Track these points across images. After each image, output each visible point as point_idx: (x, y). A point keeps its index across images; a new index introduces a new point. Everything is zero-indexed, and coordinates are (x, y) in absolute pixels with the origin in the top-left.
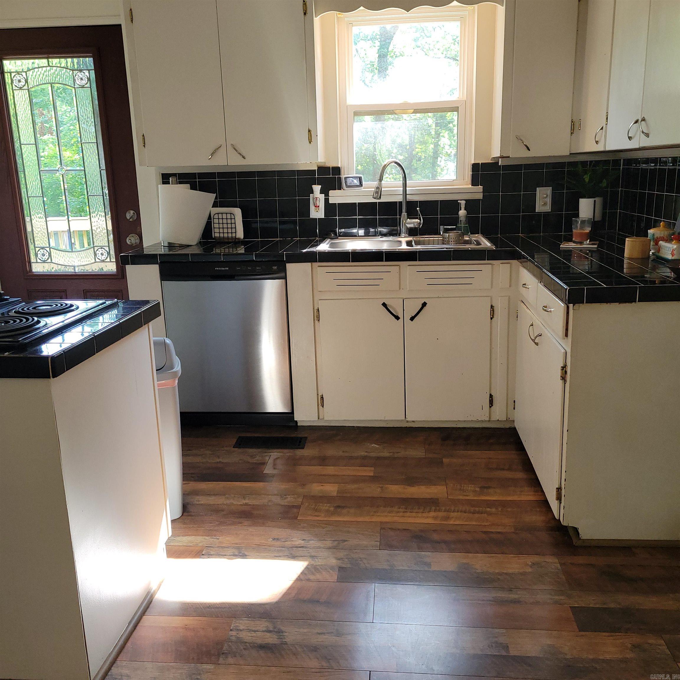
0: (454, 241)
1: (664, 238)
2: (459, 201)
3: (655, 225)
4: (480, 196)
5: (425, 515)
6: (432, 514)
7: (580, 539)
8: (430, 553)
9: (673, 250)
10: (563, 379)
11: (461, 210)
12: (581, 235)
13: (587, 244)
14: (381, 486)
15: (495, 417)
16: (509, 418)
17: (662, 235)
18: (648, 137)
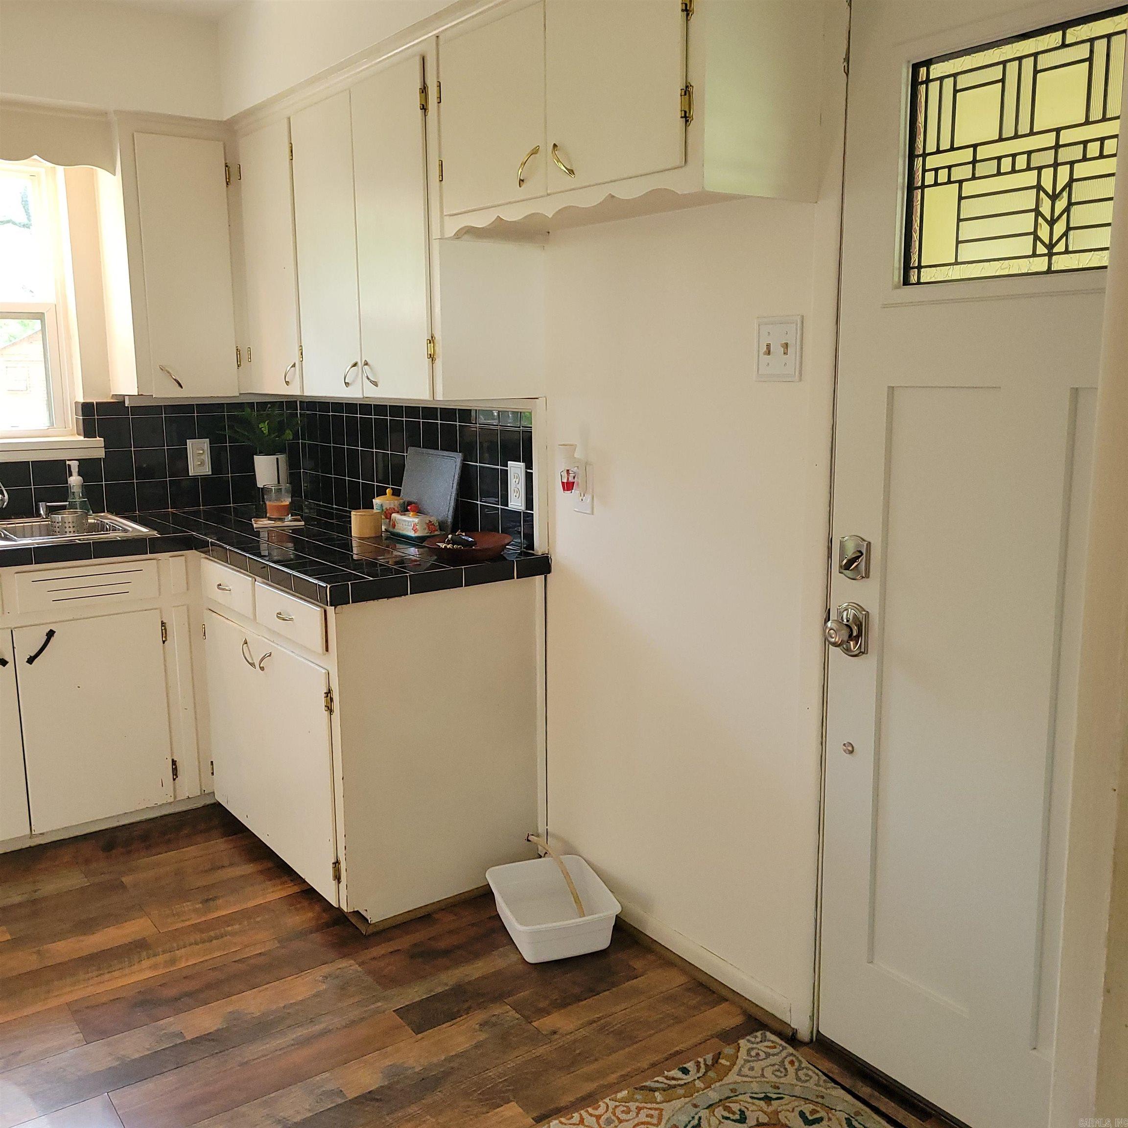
0: (73, 527)
1: (394, 509)
2: (68, 462)
3: (382, 492)
4: (101, 454)
5: (136, 968)
6: (146, 963)
7: (370, 924)
8: (171, 1019)
9: (415, 525)
10: (328, 708)
11: (71, 475)
12: (280, 508)
13: (289, 521)
14: (34, 950)
15: (183, 794)
16: (204, 791)
17: (392, 506)
18: (377, 385)
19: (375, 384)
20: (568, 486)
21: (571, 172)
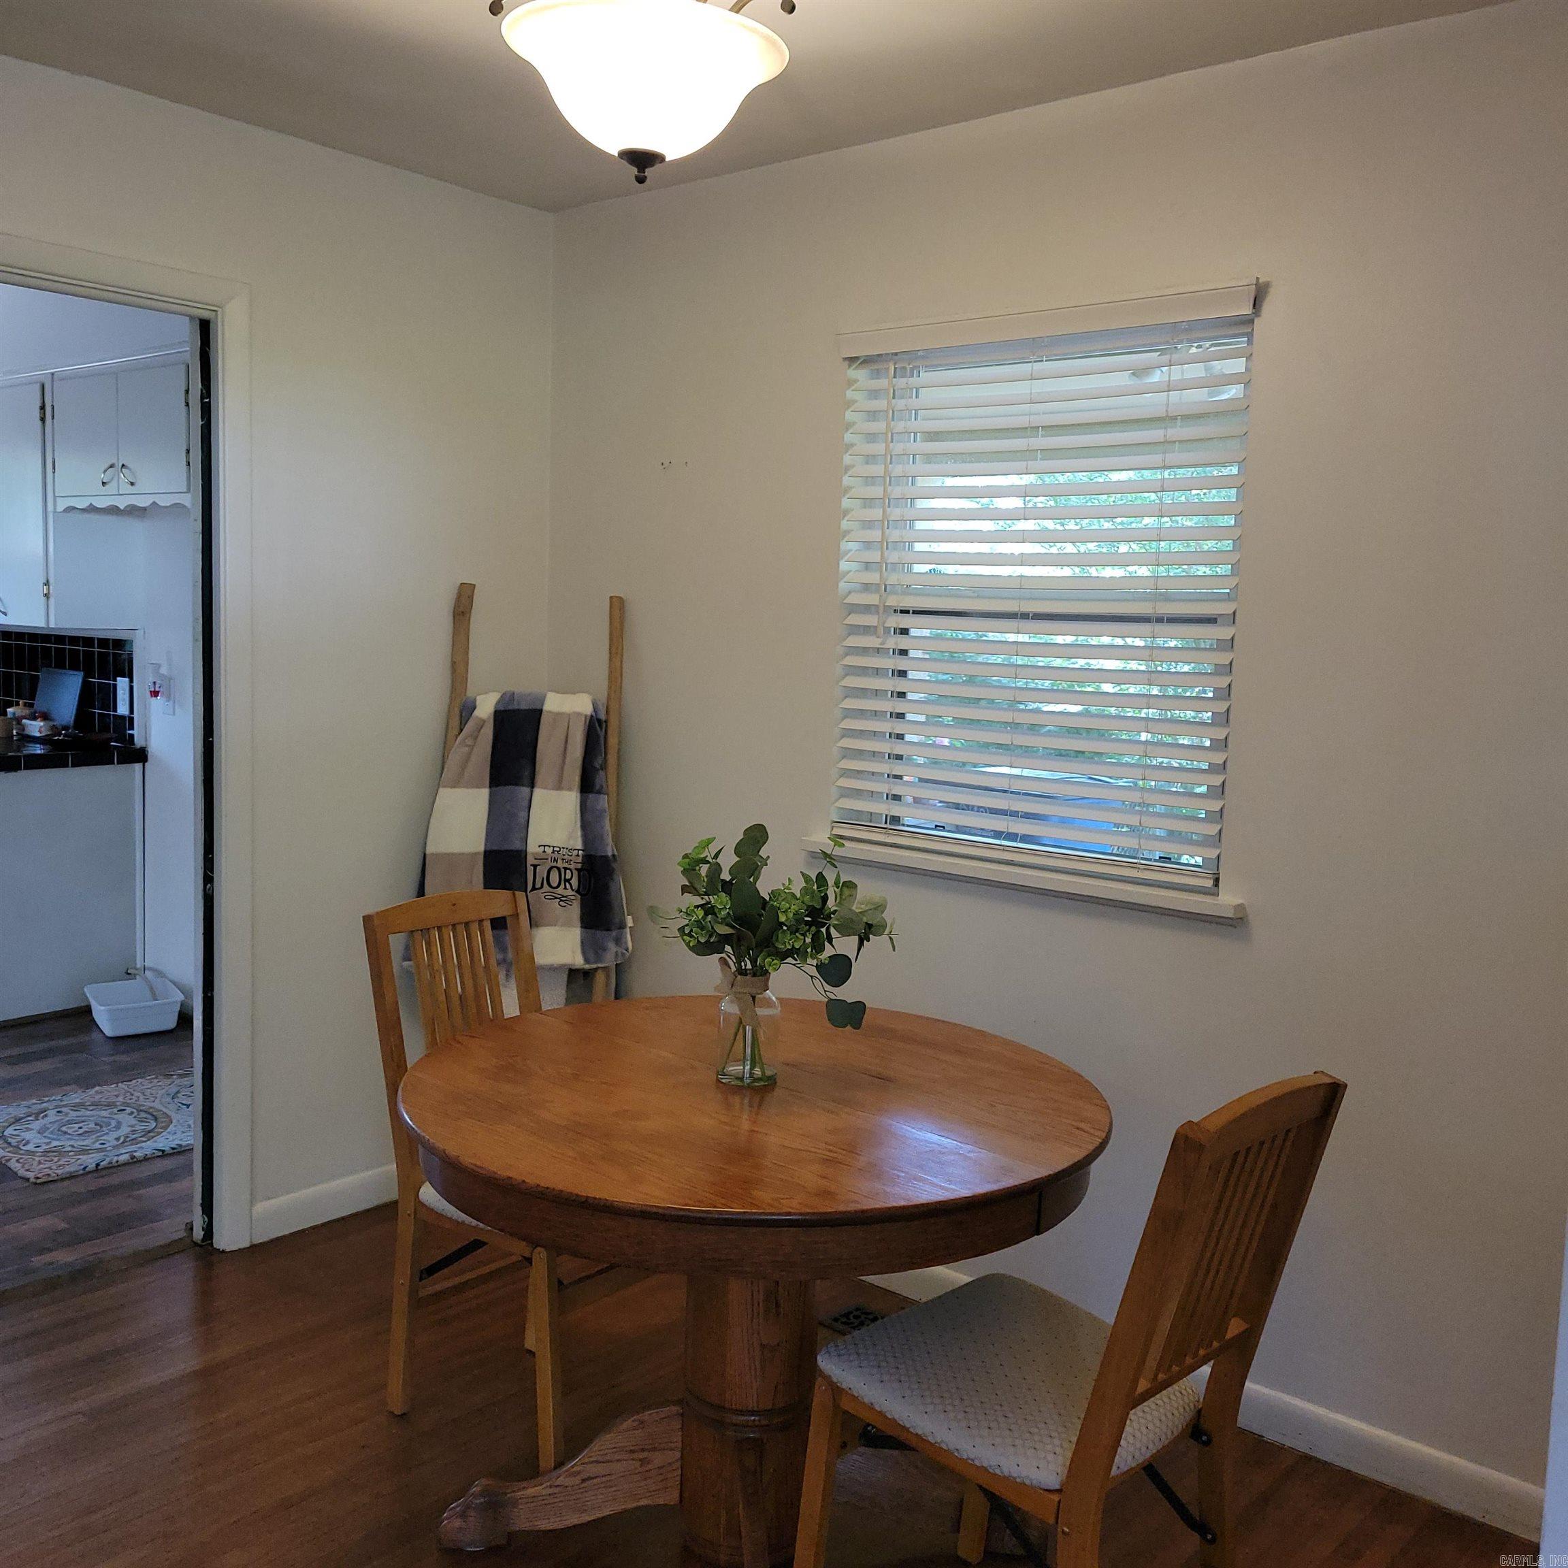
1: (24, 716)
9: (41, 728)
18: (6, 615)
19: (5, 614)
20: (155, 694)
21: (132, 484)
